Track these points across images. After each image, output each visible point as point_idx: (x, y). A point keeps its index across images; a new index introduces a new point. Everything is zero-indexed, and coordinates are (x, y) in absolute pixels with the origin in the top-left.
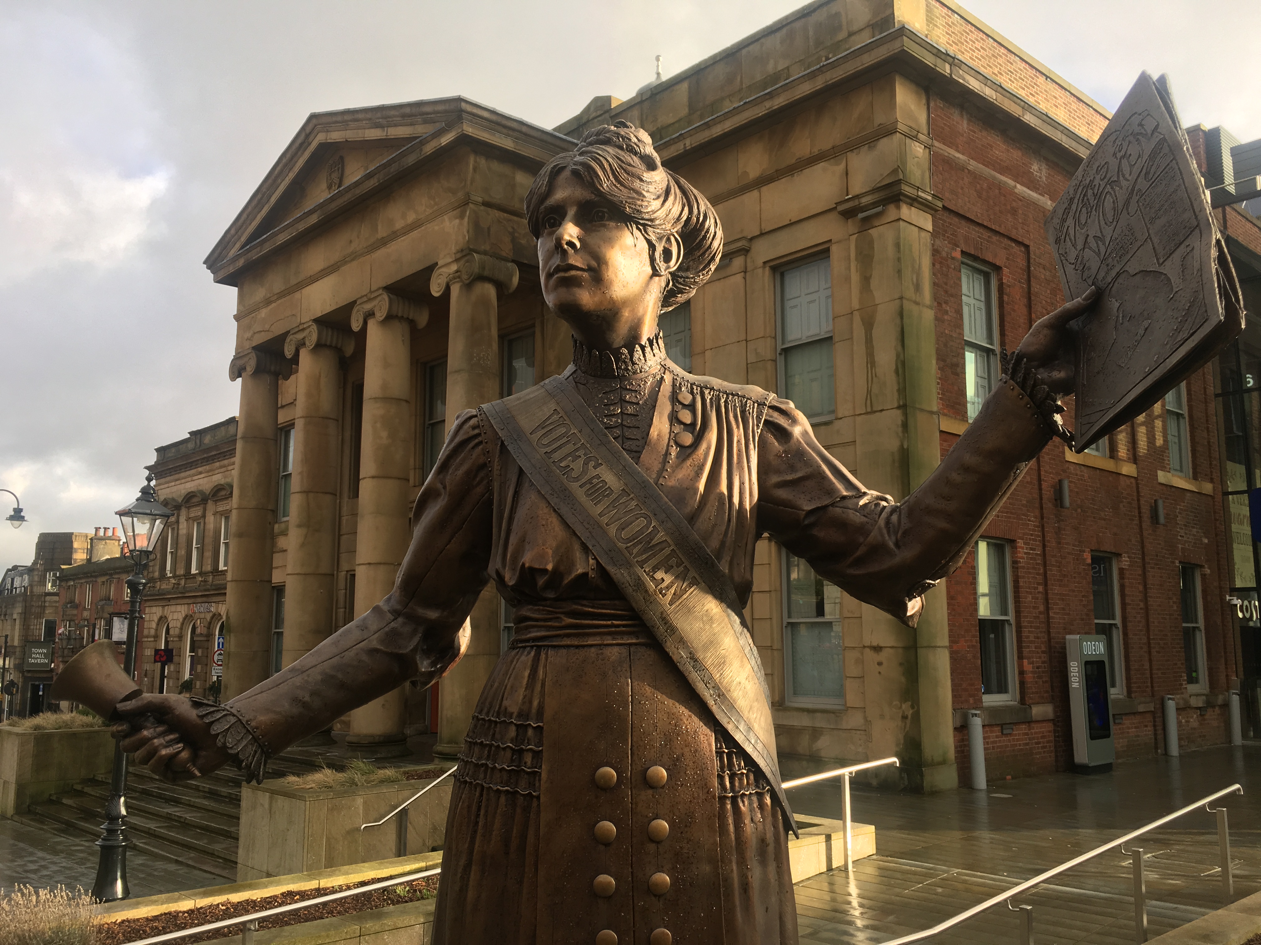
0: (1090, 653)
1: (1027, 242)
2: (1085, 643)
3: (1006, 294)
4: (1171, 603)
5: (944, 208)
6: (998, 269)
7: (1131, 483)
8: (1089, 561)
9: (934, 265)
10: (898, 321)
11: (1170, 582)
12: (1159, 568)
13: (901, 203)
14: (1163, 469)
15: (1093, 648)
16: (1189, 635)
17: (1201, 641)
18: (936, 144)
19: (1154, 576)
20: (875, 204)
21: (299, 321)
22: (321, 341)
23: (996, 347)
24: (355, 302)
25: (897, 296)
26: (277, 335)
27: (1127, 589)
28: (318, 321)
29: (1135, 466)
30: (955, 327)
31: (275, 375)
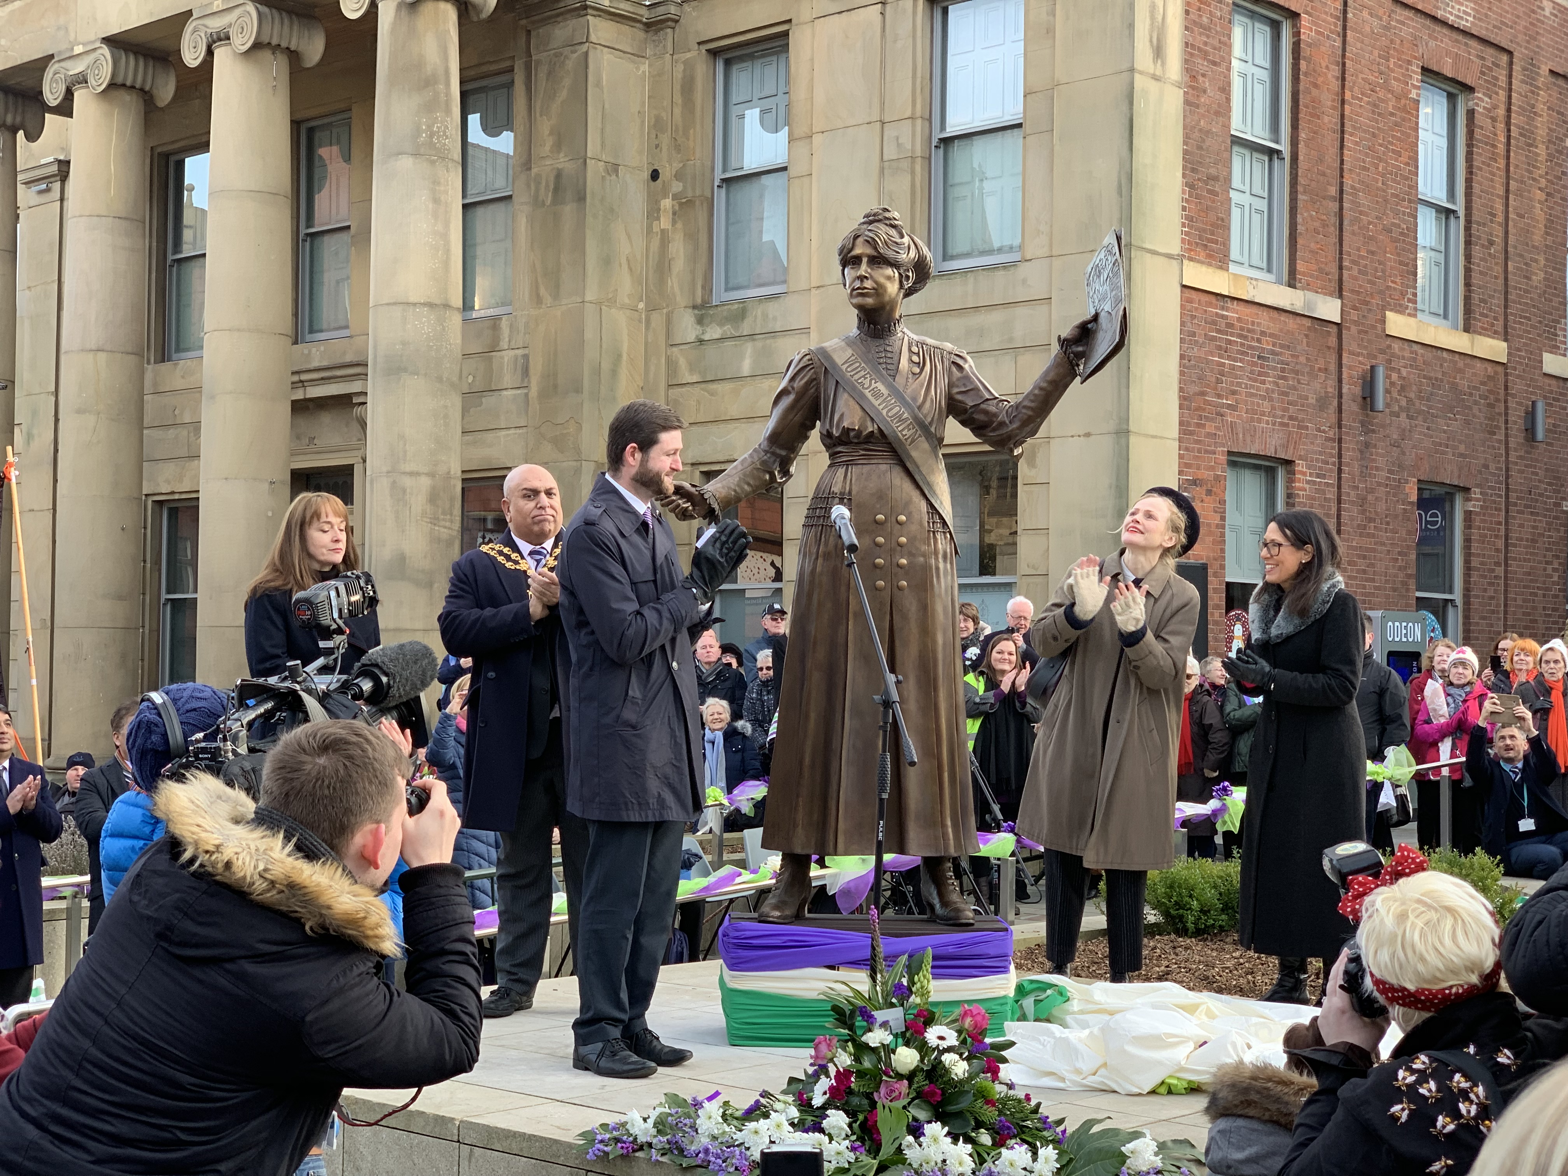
0: (1397, 639)
2: (1390, 623)
3: (1305, 58)
4: (1549, 571)
6: (1294, 16)
7: (1496, 373)
8: (1414, 498)
9: (1187, 12)
10: (1125, 108)
11: (1550, 537)
12: (1532, 513)
14: (1554, 349)
15: (1404, 631)
19: (1521, 526)
21: (72, 39)
22: (120, 80)
23: (1284, 147)
24: (189, 13)
25: (1125, 66)
26: (26, 60)
27: (1474, 545)
28: (110, 41)
29: (1505, 345)
30: (1217, 113)
31: (14, 131)
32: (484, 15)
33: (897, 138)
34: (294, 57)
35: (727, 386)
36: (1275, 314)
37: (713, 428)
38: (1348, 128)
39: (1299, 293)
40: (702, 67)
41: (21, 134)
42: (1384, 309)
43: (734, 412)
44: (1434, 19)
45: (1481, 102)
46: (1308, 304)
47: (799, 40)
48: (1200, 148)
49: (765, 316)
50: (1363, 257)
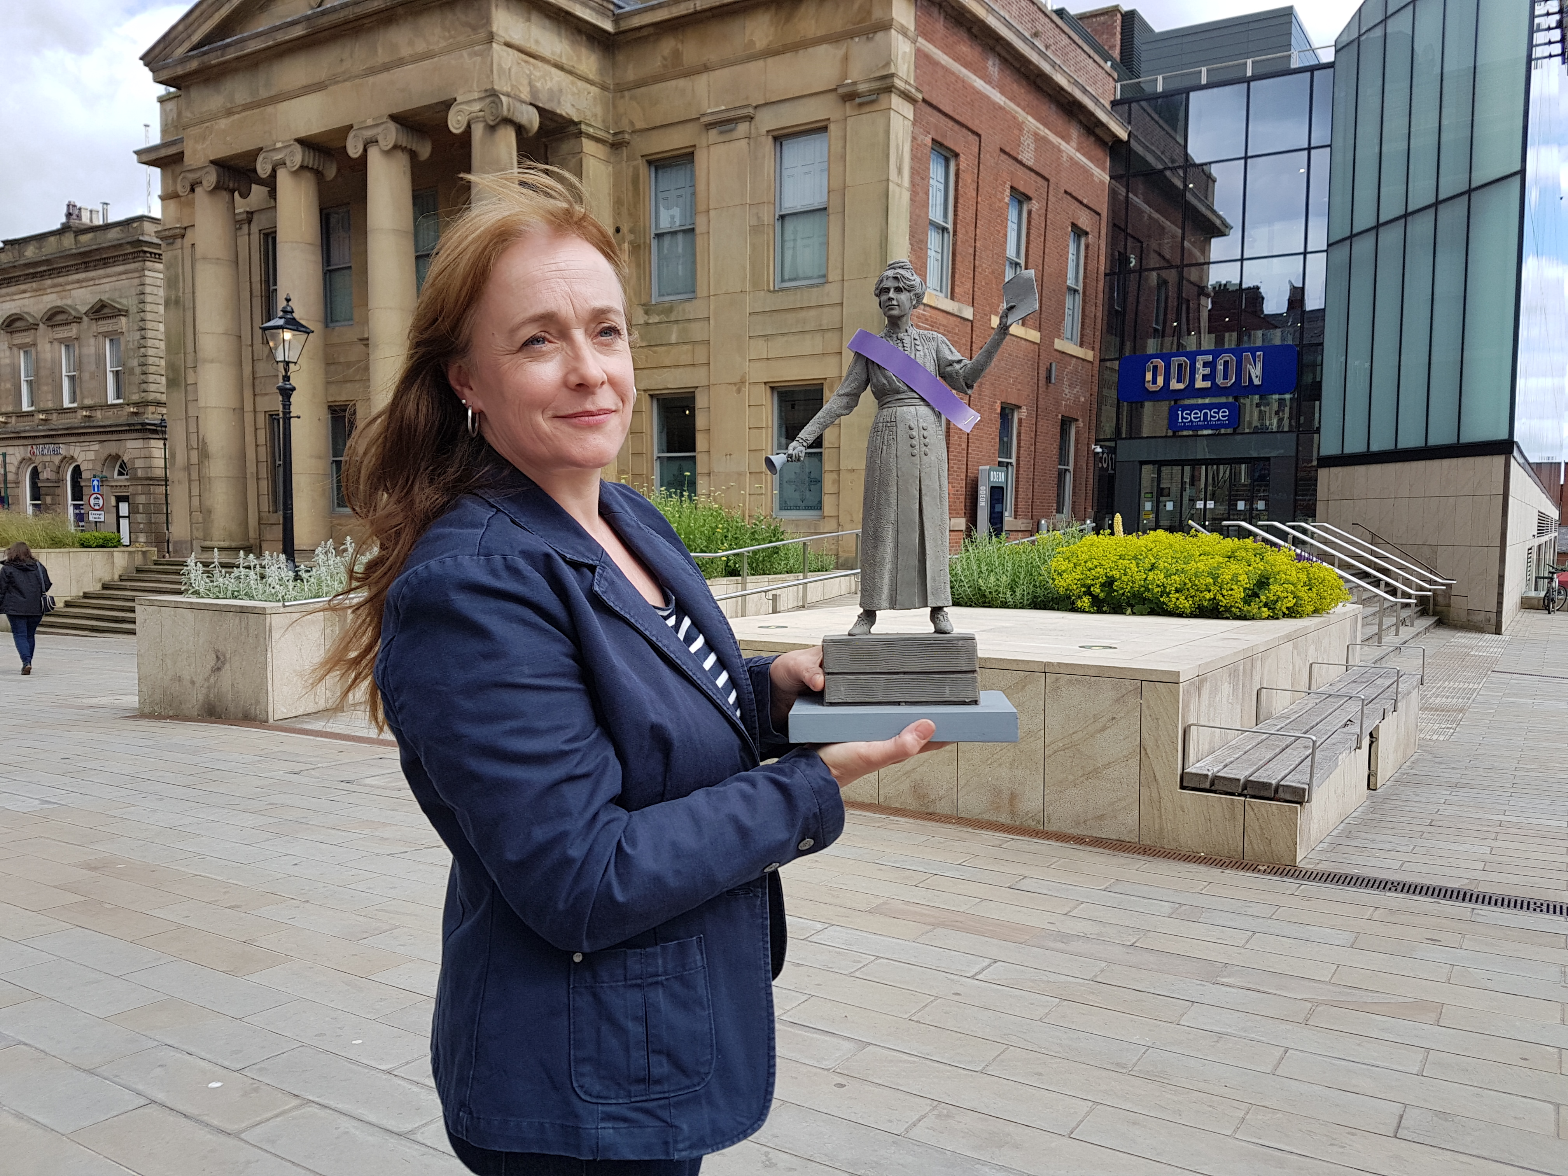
0: (993, 481)
1: (980, 132)
2: (991, 473)
3: (960, 179)
4: (1052, 450)
5: (924, 100)
6: (957, 155)
7: (1035, 349)
8: (999, 411)
9: (912, 150)
10: (884, 201)
11: (1053, 432)
12: (1046, 419)
13: (893, 95)
14: (1059, 337)
15: (996, 476)
16: (1061, 475)
17: (1069, 479)
18: (920, 39)
19: (1043, 426)
20: (871, 92)
21: (274, 138)
22: (305, 164)
23: (950, 226)
24: (351, 126)
25: (885, 177)
26: (244, 150)
27: (1022, 435)
28: (300, 141)
29: (1039, 334)
30: (923, 206)
31: (232, 192)
32: (531, 134)
33: (757, 213)
34: (413, 155)
35: (664, 348)
36: (945, 314)
37: (656, 371)
38: (979, 217)
39: (956, 304)
40: (643, 169)
41: (236, 194)
42: (991, 314)
43: (667, 363)
44: (1016, 159)
45: (1035, 205)
46: (960, 310)
47: (701, 157)
48: (916, 224)
49: (684, 310)
50: (983, 286)
